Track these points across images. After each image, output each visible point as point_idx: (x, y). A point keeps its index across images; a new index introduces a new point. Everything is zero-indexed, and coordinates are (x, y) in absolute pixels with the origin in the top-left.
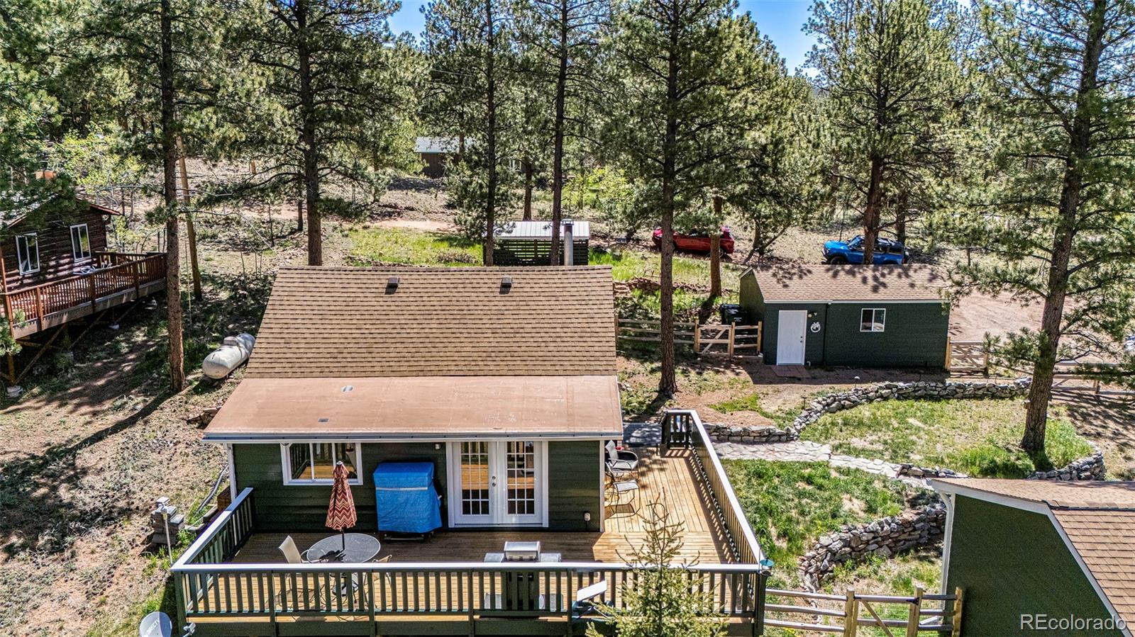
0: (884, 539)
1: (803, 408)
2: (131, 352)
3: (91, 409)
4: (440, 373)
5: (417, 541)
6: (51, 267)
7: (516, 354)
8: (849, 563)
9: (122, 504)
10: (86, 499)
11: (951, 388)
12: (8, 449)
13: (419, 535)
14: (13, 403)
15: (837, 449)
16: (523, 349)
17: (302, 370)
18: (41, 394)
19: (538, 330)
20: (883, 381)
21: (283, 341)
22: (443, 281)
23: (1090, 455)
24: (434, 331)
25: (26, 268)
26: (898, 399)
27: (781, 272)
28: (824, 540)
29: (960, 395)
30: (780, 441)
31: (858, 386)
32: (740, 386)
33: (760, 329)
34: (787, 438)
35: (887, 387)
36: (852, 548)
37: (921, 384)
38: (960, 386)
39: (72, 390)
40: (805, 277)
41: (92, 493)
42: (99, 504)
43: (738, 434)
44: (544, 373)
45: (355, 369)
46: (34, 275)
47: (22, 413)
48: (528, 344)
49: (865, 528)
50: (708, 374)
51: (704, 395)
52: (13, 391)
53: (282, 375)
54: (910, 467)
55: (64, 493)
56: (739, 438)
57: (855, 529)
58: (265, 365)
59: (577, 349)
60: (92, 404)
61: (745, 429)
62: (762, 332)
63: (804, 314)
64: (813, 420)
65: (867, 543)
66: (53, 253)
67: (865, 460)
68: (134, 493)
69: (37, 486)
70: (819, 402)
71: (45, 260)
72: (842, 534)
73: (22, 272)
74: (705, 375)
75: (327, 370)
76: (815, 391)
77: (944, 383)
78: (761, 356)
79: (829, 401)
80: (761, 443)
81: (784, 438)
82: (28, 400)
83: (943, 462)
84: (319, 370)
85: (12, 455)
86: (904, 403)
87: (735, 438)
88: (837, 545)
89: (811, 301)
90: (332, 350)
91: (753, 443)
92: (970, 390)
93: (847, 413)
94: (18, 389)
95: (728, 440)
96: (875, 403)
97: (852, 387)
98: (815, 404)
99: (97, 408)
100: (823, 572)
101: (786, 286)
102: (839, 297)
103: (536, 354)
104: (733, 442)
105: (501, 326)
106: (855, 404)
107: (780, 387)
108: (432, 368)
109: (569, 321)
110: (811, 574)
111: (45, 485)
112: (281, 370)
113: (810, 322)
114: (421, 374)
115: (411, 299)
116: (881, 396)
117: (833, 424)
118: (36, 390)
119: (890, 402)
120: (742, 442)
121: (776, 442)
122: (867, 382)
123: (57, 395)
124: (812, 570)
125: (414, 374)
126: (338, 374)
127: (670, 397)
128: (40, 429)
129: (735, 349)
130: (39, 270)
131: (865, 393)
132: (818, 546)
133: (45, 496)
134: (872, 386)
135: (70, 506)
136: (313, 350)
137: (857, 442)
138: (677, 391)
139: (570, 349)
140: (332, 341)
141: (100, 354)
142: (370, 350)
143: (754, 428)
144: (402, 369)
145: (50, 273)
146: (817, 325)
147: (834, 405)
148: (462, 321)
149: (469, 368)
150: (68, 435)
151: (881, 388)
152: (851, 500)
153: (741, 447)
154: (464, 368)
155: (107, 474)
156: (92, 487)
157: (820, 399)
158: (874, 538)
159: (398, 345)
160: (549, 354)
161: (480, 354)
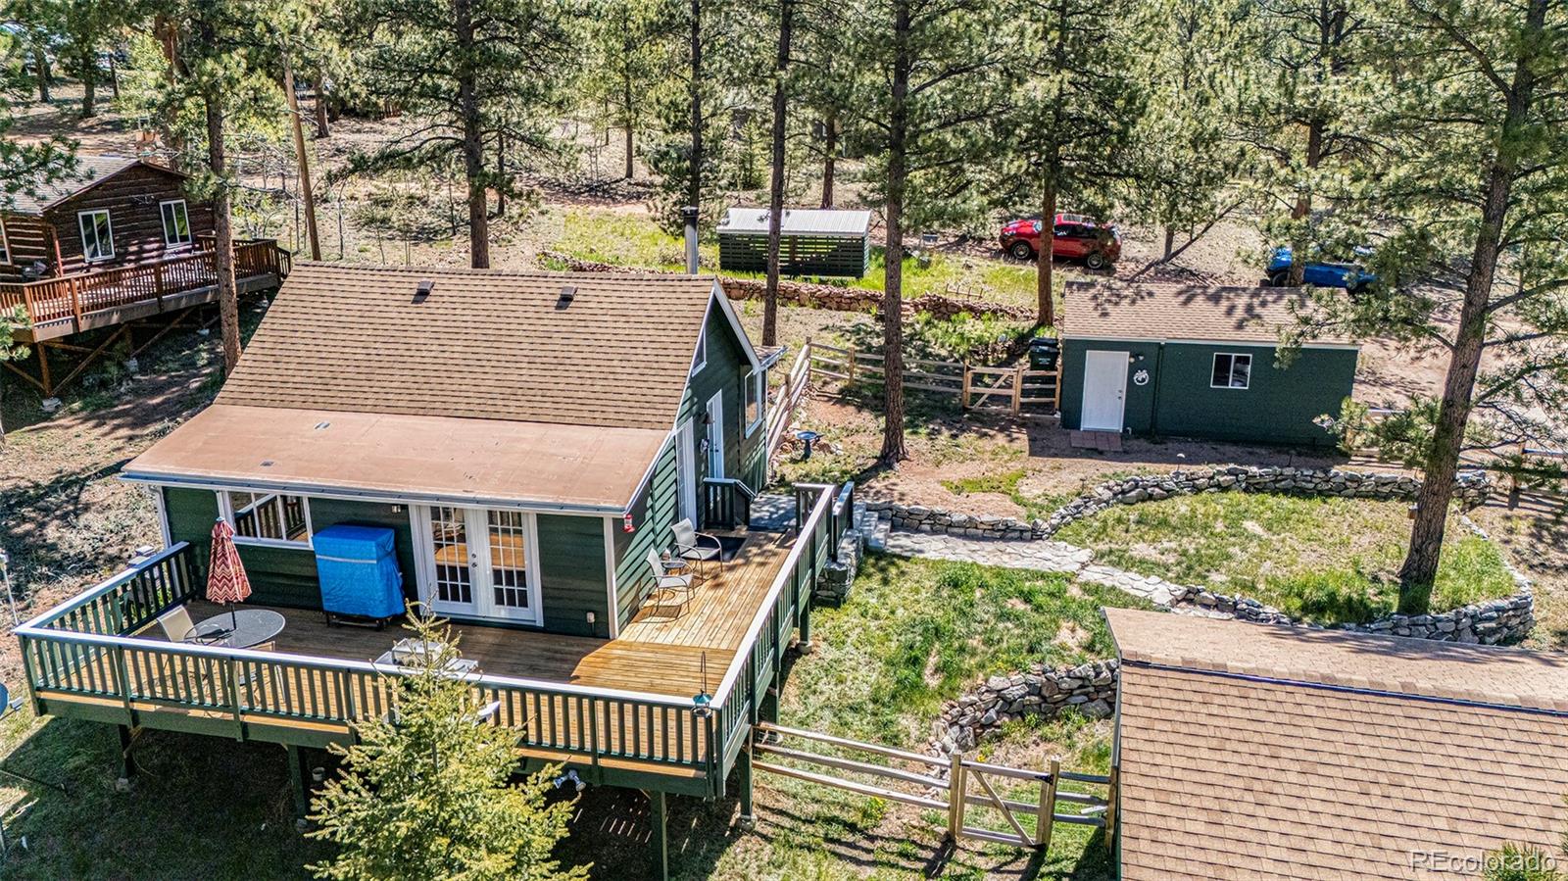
0: (1098, 690)
1: (1079, 494)
2: (209, 364)
3: (130, 433)
4: (445, 413)
5: (371, 628)
6: (132, 253)
7: (549, 393)
8: (1032, 717)
9: (113, 551)
10: (73, 540)
11: (1337, 480)
12: (12, 473)
13: (373, 620)
14: (45, 420)
15: (1102, 556)
16: (561, 386)
17: (283, 397)
18: (82, 409)
19: (588, 362)
20: (1226, 462)
21: (272, 359)
22: (488, 289)
23: (1506, 596)
24: (456, 355)
25: (94, 253)
26: (1246, 490)
27: (1106, 294)
28: (996, 682)
29: (1350, 491)
30: (1021, 539)
31: (1184, 469)
32: (1006, 457)
33: (1059, 377)
34: (1033, 535)
35: (1230, 472)
36: (1044, 698)
37: (1288, 471)
38: (1352, 479)
39: (121, 407)
40: (1139, 302)
41: (86, 534)
42: (87, 548)
43: (960, 525)
44: (577, 421)
45: (344, 401)
46: (105, 264)
47: (48, 432)
48: (570, 380)
49: (1069, 671)
50: (968, 439)
51: (944, 467)
52: (48, 404)
53: (257, 403)
54: (1199, 591)
55: (52, 533)
56: (962, 531)
57: (1054, 670)
58: (242, 389)
59: (632, 390)
60: (133, 426)
61: (971, 519)
62: (1062, 380)
63: (1125, 357)
64: (1089, 512)
65: (1070, 692)
66: (135, 236)
67: (1137, 577)
68: (133, 539)
69: (24, 520)
70: (1108, 488)
71: (123, 244)
72: (1030, 677)
73: (88, 259)
74: (961, 440)
75: (311, 399)
76: (1109, 472)
77: (1326, 472)
78: (1058, 416)
79: (1126, 486)
80: (993, 539)
81: (1028, 535)
82: (64, 417)
83: (1253, 588)
84: (303, 399)
85: (13, 482)
86: (1253, 498)
87: (956, 530)
88: (1015, 692)
89: (1134, 338)
90: (324, 374)
91: (983, 539)
92: (1368, 486)
93: (1151, 507)
94: (56, 402)
95: (946, 532)
96: (1204, 494)
97: (1173, 468)
98: (1100, 490)
99: (138, 432)
100: (983, 727)
101: (1105, 314)
102: (1180, 334)
103: (575, 394)
104: (952, 535)
105: (542, 354)
106: (1170, 494)
107: (1065, 461)
108: (437, 405)
109: (633, 351)
110: (962, 727)
111: (32, 520)
112: (258, 396)
113: (1133, 369)
114: (421, 412)
115: (441, 311)
116: (1218, 486)
117: (1119, 521)
118: (76, 406)
119: (1231, 494)
120: (966, 536)
121: (1016, 540)
122: (1198, 463)
123: (98, 414)
124: (964, 722)
125: (413, 411)
126: (321, 406)
127: (890, 467)
128: (60, 452)
129: (1022, 404)
130: (113, 256)
131: (1191, 479)
132: (984, 689)
133: (28, 533)
134: (1204, 470)
135: (53, 547)
136: (303, 373)
137: (1140, 550)
138: (904, 459)
139: (621, 390)
140: (329, 362)
141: (171, 365)
142: (371, 377)
143: (986, 518)
144: (400, 404)
145: (130, 261)
146: (1142, 375)
147: (1133, 493)
148: (496, 345)
149: (482, 407)
150: (88, 461)
151: (1219, 473)
152: (1073, 631)
153: (960, 542)
154: (477, 408)
155: (111, 514)
156: (87, 527)
157: (1111, 483)
158: (1080, 687)
159: (406, 372)
160: (592, 395)
161: (503, 390)
